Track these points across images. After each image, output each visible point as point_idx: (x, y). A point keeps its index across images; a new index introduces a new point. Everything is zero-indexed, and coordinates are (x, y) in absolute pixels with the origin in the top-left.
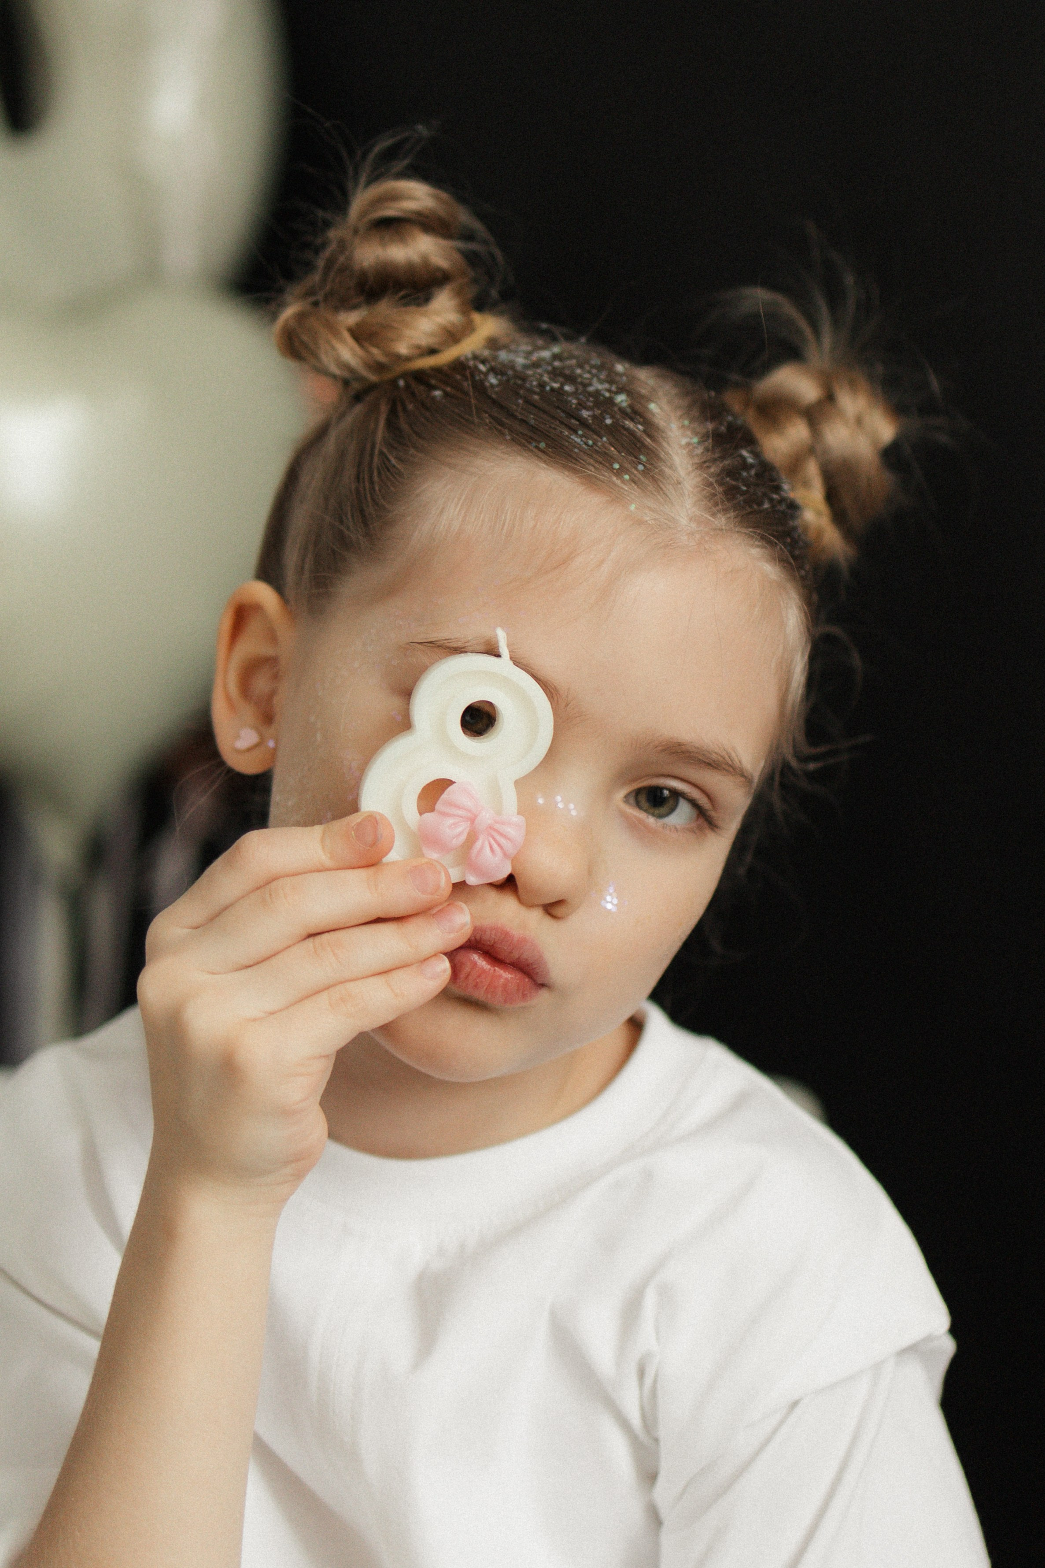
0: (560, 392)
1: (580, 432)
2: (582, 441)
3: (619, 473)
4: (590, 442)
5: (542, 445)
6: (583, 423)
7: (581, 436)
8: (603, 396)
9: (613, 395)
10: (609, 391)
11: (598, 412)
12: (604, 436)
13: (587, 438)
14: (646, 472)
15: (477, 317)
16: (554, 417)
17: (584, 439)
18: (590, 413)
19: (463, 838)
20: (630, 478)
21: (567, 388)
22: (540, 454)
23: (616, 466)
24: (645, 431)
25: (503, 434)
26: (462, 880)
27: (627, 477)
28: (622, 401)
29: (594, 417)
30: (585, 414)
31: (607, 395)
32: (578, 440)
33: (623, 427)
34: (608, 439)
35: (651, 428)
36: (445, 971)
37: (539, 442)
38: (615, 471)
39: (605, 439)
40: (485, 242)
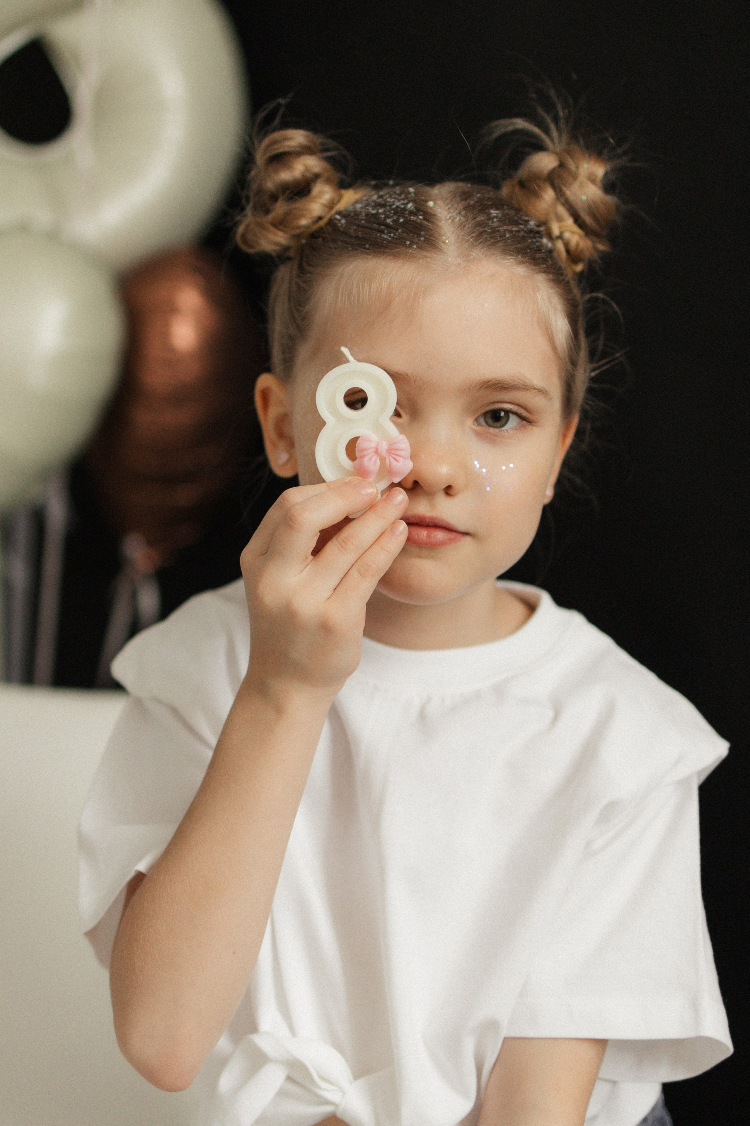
0: (377, 214)
1: (386, 232)
2: (388, 236)
3: (410, 246)
4: (392, 235)
5: (367, 246)
6: (388, 226)
7: (387, 234)
8: (400, 208)
9: (405, 205)
10: (403, 204)
11: (395, 218)
12: (399, 229)
13: (390, 233)
14: (426, 240)
15: (343, 192)
16: (372, 229)
17: (389, 235)
18: (392, 219)
19: (378, 462)
20: (417, 247)
21: (380, 211)
22: (367, 251)
23: (408, 243)
24: (424, 219)
25: (347, 248)
26: (391, 483)
27: (415, 246)
28: (411, 207)
29: (394, 221)
30: (389, 221)
31: (403, 206)
32: (385, 236)
33: (410, 221)
34: (402, 230)
35: (429, 216)
36: (405, 528)
37: (365, 245)
38: (408, 246)
39: (400, 230)
40: (336, 149)
